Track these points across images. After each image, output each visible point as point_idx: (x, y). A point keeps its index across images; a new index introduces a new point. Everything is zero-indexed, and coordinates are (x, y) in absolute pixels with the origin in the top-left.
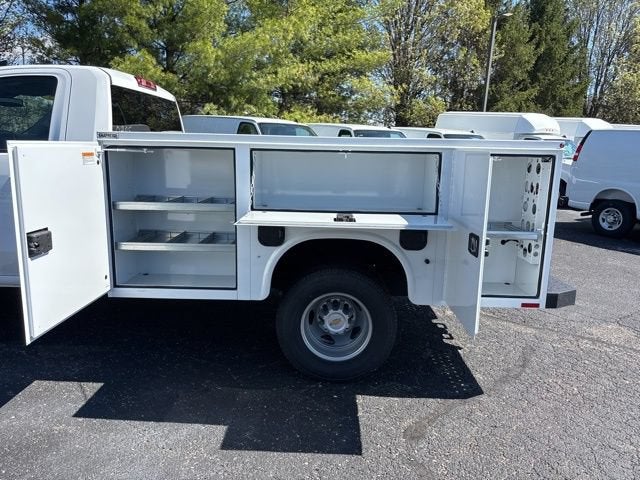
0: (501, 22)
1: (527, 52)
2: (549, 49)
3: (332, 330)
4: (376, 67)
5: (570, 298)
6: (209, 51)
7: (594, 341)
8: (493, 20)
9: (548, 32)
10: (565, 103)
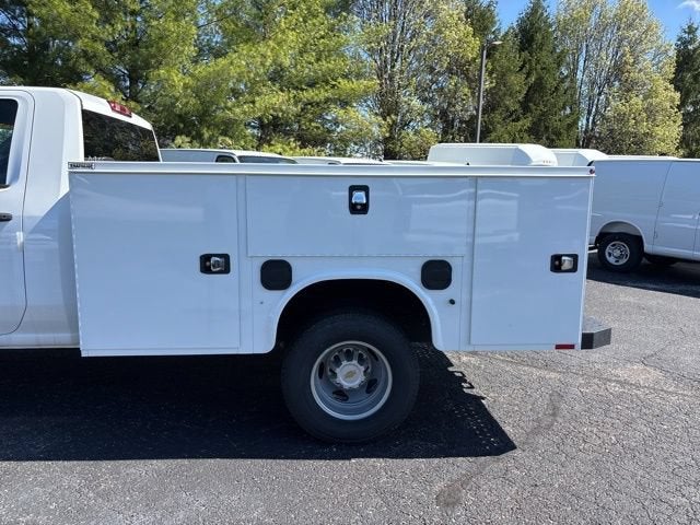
0: (490, 51)
1: (517, 82)
2: (540, 79)
3: (346, 384)
4: (361, 97)
5: (606, 336)
6: (176, 79)
7: (623, 383)
8: (482, 48)
9: (538, 62)
10: (558, 134)
